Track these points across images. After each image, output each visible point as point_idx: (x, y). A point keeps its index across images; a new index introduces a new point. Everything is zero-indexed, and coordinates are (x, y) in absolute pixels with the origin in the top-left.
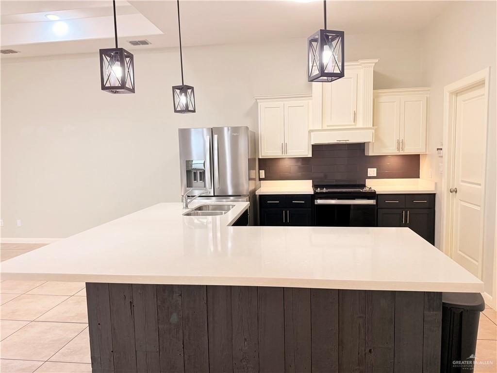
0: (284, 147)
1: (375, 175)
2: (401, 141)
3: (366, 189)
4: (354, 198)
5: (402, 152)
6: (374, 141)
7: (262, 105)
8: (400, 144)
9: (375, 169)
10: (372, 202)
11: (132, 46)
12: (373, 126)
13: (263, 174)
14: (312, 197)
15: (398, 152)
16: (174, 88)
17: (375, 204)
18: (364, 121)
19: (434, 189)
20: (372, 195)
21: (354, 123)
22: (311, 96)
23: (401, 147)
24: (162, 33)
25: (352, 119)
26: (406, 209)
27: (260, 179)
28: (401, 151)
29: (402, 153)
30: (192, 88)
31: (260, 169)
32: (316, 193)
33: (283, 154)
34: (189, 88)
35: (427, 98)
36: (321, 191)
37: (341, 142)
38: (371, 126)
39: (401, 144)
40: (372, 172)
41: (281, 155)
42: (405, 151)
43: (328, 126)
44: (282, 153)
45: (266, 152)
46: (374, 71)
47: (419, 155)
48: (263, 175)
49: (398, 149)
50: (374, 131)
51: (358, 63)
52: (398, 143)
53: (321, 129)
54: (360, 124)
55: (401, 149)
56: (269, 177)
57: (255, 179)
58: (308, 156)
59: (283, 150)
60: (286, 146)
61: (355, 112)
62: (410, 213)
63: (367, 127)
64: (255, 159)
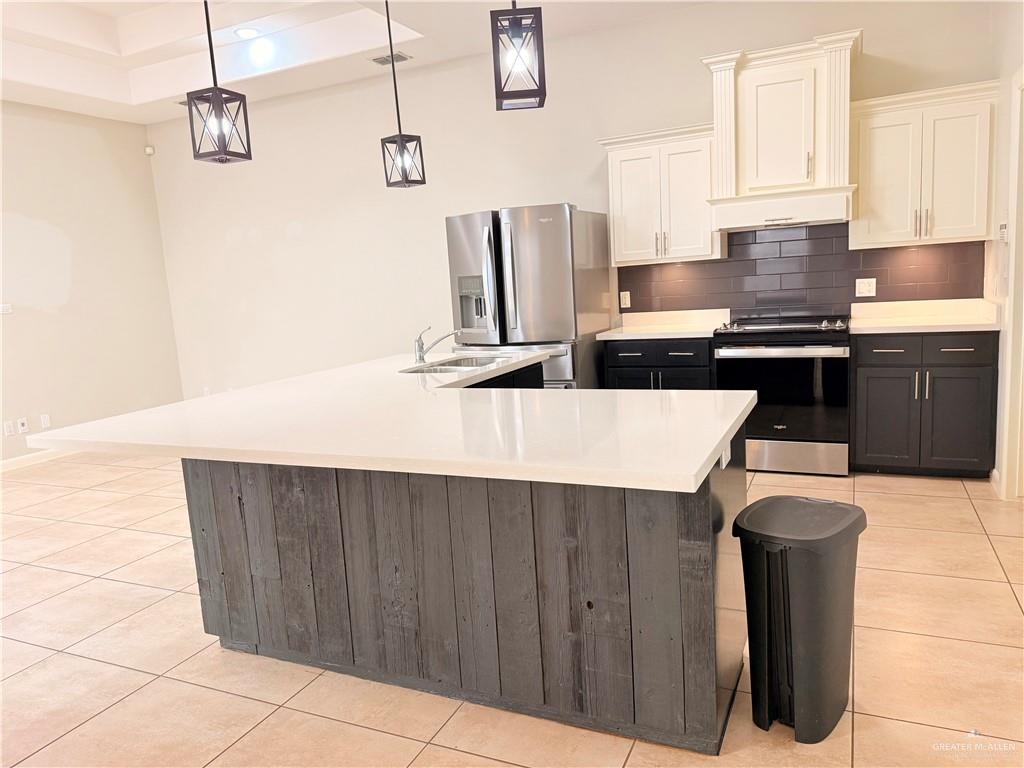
0: (661, 242)
1: (874, 294)
2: (924, 214)
4: (802, 344)
5: (927, 237)
7: (615, 156)
8: (921, 221)
9: (874, 280)
10: (839, 352)
11: (380, 66)
12: (851, 182)
13: (626, 297)
14: (710, 342)
15: (918, 238)
16: (384, 141)
17: (847, 355)
18: (833, 172)
19: (994, 322)
20: (842, 337)
21: (807, 180)
22: (712, 129)
23: (924, 227)
24: (420, 35)
25: (803, 171)
26: (922, 367)
27: (622, 311)
28: (925, 237)
29: (926, 240)
30: (417, 139)
31: (621, 289)
32: (718, 335)
33: (660, 257)
34: (411, 138)
35: (992, 106)
36: (730, 329)
37: (776, 222)
38: (846, 184)
39: (924, 220)
40: (866, 286)
41: (655, 257)
42: (934, 236)
43: (751, 189)
44: (657, 254)
45: (626, 252)
47: (983, 243)
48: (626, 302)
49: (918, 232)
50: (851, 193)
51: (816, 45)
52: (918, 219)
53: (734, 195)
54: (822, 181)
55: (925, 232)
56: (640, 305)
57: (608, 311)
58: (714, 258)
59: (659, 247)
60: (665, 238)
61: (811, 154)
62: (934, 378)
63: (837, 186)
64: (607, 269)
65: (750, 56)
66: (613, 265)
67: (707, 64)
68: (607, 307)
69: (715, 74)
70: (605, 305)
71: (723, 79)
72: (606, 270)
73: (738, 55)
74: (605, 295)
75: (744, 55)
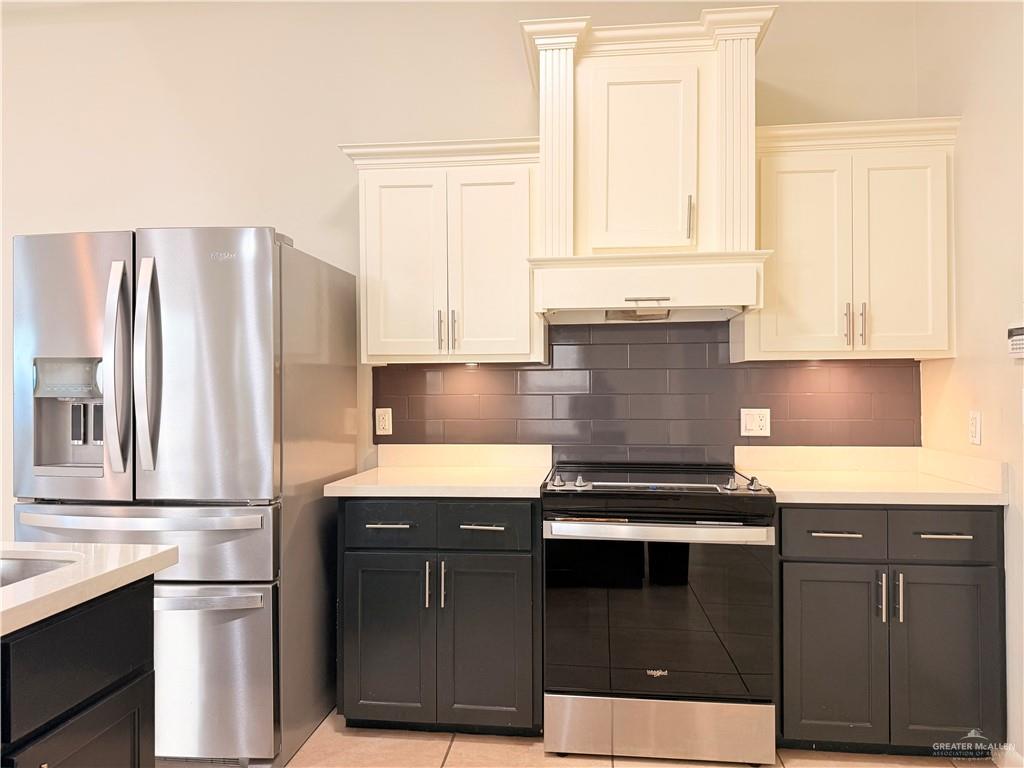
0: (448, 326)
1: (767, 433)
2: (858, 310)
3: (737, 485)
5: (864, 348)
6: (761, 306)
7: (370, 179)
8: (856, 320)
9: (767, 412)
10: (760, 536)
12: (759, 246)
13: (386, 420)
14: (534, 507)
15: (850, 348)
17: (772, 542)
18: (725, 229)
19: (998, 490)
20: (758, 508)
21: (687, 242)
22: (536, 149)
23: (858, 330)
25: (682, 226)
26: (892, 565)
27: (378, 440)
28: (859, 346)
29: (861, 352)
31: (377, 404)
32: (547, 495)
33: (444, 352)
35: (948, 158)
36: (569, 486)
37: (642, 304)
38: (752, 248)
39: (859, 321)
40: (755, 421)
41: (437, 352)
42: (873, 348)
43: (595, 248)
44: (440, 348)
45: (386, 340)
46: (758, 84)
47: (918, 361)
48: (386, 426)
49: (850, 338)
50: (762, 265)
53: (570, 255)
54: (710, 240)
55: (858, 339)
56: (408, 432)
57: (353, 439)
58: (533, 360)
59: (444, 337)
60: (454, 321)
61: (694, 201)
62: (909, 583)
63: (737, 250)
64: (354, 369)
65: (599, 34)
66: (364, 360)
67: (531, 35)
68: (354, 433)
69: (542, 53)
70: (349, 428)
71: (555, 65)
72: (352, 368)
73: (583, 25)
74: (350, 411)
75: (589, 31)
